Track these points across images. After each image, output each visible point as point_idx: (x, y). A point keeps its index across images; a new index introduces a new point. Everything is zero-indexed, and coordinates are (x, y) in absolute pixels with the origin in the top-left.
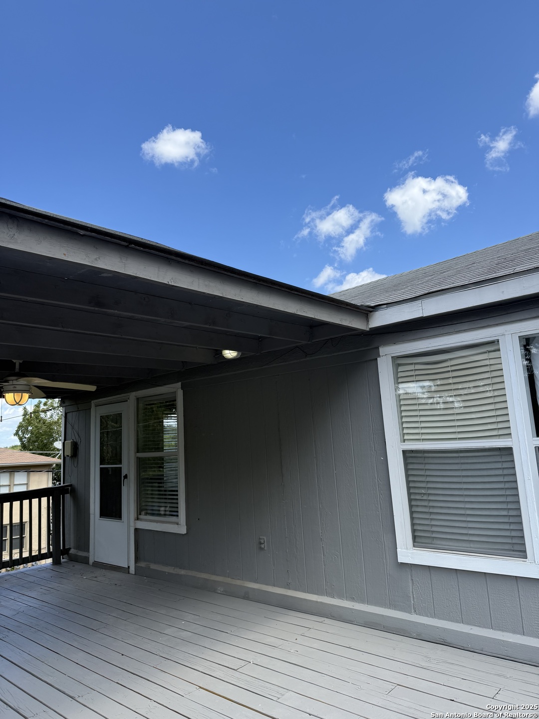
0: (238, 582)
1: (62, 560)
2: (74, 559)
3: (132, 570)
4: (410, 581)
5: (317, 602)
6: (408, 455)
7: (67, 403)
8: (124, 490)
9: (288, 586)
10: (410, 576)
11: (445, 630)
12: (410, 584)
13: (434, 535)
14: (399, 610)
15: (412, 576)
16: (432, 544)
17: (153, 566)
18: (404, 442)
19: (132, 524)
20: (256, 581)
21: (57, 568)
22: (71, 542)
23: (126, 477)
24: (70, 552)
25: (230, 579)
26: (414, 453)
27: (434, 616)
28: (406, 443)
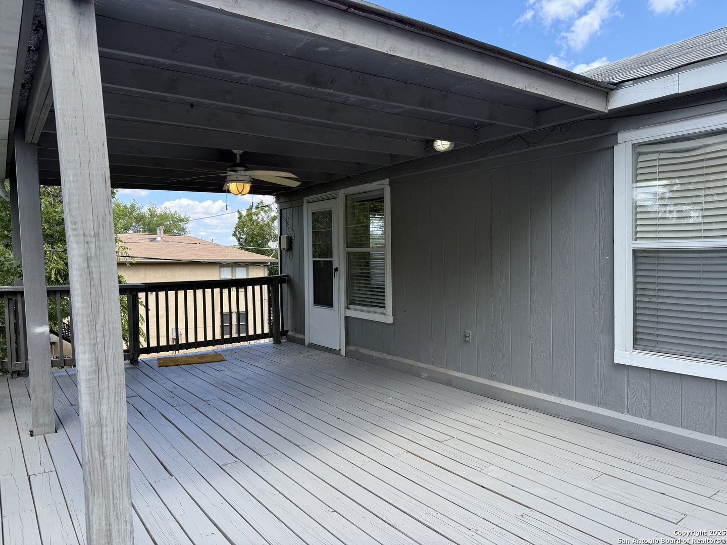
0: (442, 370)
1: (282, 341)
2: (292, 340)
3: (343, 352)
4: (626, 383)
5: (522, 394)
6: (639, 254)
7: (281, 200)
8: (335, 281)
9: (492, 378)
10: (626, 378)
11: (660, 431)
12: (626, 386)
13: (660, 339)
14: (610, 409)
15: (628, 378)
16: (655, 347)
17: (362, 350)
18: (636, 240)
19: (343, 312)
20: (459, 370)
21: (277, 346)
22: (288, 326)
23: (336, 269)
24: (288, 334)
25: (434, 366)
26: (647, 253)
27: (650, 417)
28: (638, 241)
